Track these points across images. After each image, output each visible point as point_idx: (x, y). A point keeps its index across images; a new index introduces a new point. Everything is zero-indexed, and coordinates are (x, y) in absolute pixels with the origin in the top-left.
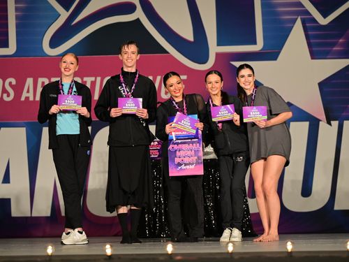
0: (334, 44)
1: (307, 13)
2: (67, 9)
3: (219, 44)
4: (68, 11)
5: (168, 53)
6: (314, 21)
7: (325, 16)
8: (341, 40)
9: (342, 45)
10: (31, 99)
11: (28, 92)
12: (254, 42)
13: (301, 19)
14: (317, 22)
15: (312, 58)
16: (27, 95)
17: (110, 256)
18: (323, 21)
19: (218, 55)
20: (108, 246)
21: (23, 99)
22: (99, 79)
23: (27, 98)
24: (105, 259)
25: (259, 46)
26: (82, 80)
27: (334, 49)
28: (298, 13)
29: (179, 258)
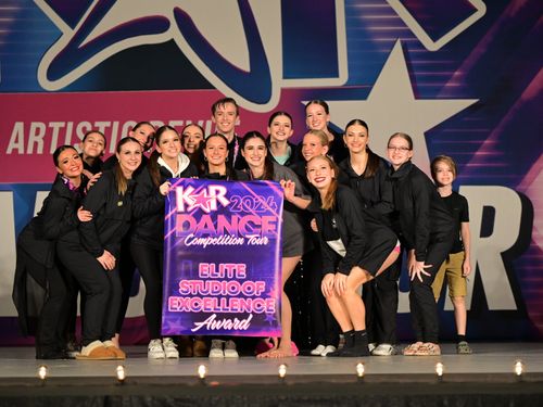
0: (447, 79)
1: (410, 33)
2: (73, 26)
3: (285, 76)
4: (73, 28)
5: (214, 88)
6: (419, 45)
7: (435, 38)
8: (457, 73)
9: (458, 79)
10: (21, 151)
11: (17, 141)
12: (335, 74)
13: (402, 42)
14: (423, 47)
15: (416, 98)
16: (16, 146)
17: (122, 381)
18: (432, 46)
19: (284, 92)
20: (120, 368)
21: (9, 151)
22: (116, 124)
23: (15, 150)
24: (117, 385)
25: (341, 80)
26: (93, 125)
27: (448, 85)
28: (397, 34)
29: (214, 383)
